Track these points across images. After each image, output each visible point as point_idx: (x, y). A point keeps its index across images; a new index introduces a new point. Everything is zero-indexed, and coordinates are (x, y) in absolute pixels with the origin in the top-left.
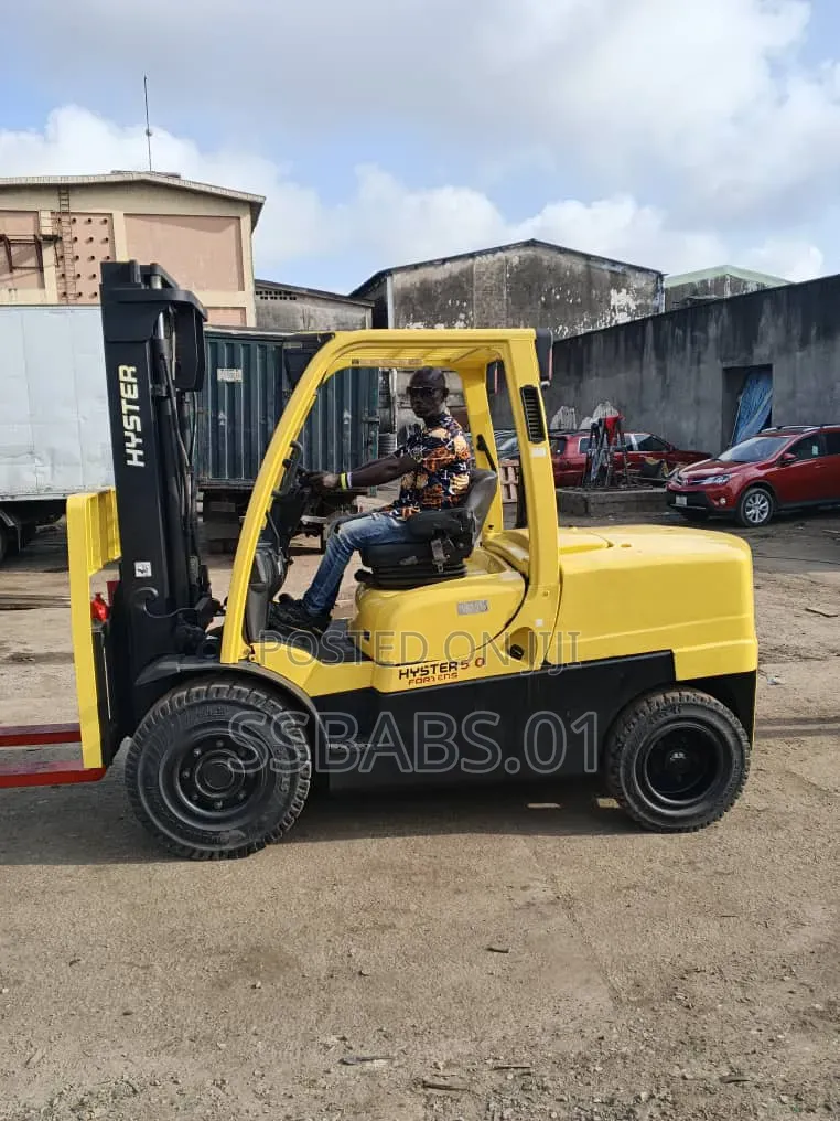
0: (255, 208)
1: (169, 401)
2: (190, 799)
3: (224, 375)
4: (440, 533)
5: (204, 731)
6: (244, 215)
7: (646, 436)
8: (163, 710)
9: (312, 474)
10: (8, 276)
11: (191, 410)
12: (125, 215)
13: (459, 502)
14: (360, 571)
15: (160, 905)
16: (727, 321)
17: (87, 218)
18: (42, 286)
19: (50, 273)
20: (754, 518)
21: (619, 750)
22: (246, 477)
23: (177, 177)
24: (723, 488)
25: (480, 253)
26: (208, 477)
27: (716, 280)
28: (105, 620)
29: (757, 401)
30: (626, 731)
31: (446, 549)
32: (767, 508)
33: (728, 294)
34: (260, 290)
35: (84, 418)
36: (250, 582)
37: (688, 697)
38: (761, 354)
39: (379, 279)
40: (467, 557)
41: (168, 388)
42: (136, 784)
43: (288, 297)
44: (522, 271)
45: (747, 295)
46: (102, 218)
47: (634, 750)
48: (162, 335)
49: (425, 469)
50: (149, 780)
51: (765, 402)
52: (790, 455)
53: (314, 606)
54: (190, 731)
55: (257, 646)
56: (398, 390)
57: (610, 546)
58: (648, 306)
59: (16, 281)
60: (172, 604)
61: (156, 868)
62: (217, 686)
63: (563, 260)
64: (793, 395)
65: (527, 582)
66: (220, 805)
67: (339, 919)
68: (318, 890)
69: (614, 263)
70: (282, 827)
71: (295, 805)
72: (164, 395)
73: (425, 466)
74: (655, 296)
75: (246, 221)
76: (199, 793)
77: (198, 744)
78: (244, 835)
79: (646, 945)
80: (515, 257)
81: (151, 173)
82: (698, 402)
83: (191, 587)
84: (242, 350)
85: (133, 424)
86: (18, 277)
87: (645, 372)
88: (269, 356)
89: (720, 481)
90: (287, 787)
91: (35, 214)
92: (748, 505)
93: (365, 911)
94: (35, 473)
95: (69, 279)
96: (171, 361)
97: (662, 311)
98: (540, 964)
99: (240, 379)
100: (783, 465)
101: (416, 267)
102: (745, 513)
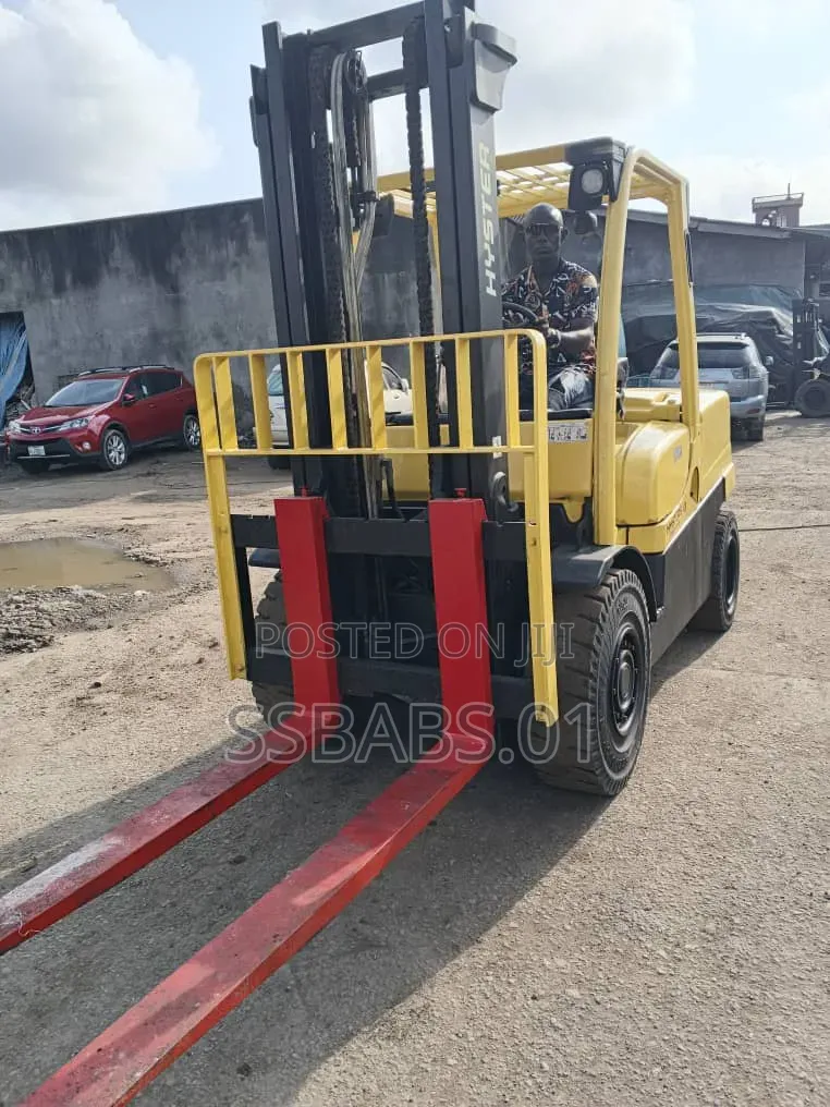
20: (115, 461)
24: (83, 433)
32: (124, 449)
52: (128, 396)
89: (77, 426)
92: (107, 447)
100: (127, 406)
102: (107, 456)
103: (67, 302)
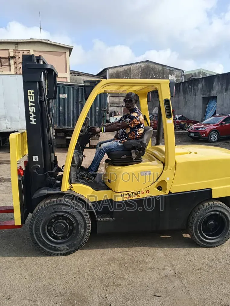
0: (70, 50)
1: (45, 102)
2: (50, 236)
3: (62, 96)
4: (134, 148)
5: (56, 214)
6: (67, 52)
7: (180, 116)
8: (42, 207)
9: (92, 127)
10: (1, 67)
11: (52, 106)
12: (34, 51)
13: (140, 137)
14: (107, 159)
15: (40, 274)
16: (204, 84)
17: (23, 52)
18: (10, 70)
19: (12, 67)
20: (213, 140)
21: (193, 221)
22: (68, 126)
23: (48, 40)
24: (204, 131)
25: (133, 64)
26: (56, 126)
27: (198, 73)
28: (22, 175)
29: (212, 106)
30: (196, 215)
31: (136, 153)
32: (217, 137)
33: (201, 77)
34: (71, 73)
35: (21, 108)
36: (71, 164)
37: (216, 204)
38: (214, 93)
39: (105, 70)
40: (143, 156)
41: (44, 98)
42: (32, 231)
43: (79, 75)
44: (145, 69)
45: (207, 77)
46: (27, 52)
47: (198, 221)
48: (43, 80)
49: (130, 127)
50: (37, 230)
51: (214, 107)
52: (223, 122)
53: (92, 171)
54: (51, 214)
55: (73, 185)
56: (109, 102)
57: (190, 153)
58: (179, 80)
59: (3, 69)
60: (45, 170)
61: (39, 259)
62: (60, 199)
63: (156, 66)
64: (223, 105)
65: (164, 165)
66: (60, 238)
67: (102, 281)
68: (93, 269)
69: (170, 67)
70: (81, 246)
71: (86, 239)
72: (43, 100)
73: (130, 125)
74: (181, 76)
75: (68, 53)
76: (53, 234)
77: (54, 218)
78: (68, 248)
79: (209, 294)
80: (143, 65)
81: (41, 39)
82: (195, 106)
83: (52, 163)
84: (67, 88)
85: (32, 110)
86: (3, 68)
87: (180, 98)
88: (75, 90)
89: (203, 129)
90: (83, 233)
91: (8, 50)
92: (211, 136)
93: (110, 278)
94: (6, 124)
95: (18, 69)
96: (46, 89)
97: (183, 81)
98: (173, 302)
99: (66, 97)
100: (221, 125)
101: (115, 67)
102: (210, 139)
103: (228, 93)
